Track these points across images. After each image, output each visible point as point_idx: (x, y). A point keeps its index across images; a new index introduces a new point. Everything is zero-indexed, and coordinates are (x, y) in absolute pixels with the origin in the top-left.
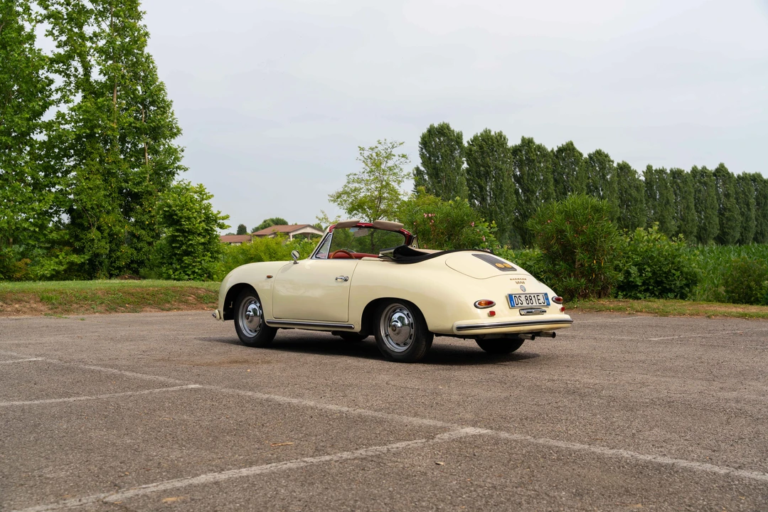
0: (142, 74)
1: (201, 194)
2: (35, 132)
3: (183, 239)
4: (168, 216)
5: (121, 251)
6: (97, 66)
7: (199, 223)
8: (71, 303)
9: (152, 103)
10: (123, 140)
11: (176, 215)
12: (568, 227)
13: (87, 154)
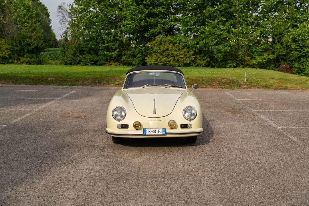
13: (278, 10)
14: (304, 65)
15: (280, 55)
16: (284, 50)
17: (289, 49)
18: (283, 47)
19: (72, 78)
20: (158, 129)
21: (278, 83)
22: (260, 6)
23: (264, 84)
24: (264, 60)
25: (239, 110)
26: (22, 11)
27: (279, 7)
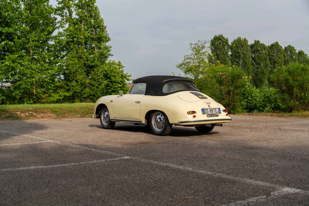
0: (94, 15)
1: (119, 65)
2: (49, 40)
3: (112, 85)
4: (105, 75)
5: (86, 91)
6: (75, 12)
7: (118, 78)
8: (65, 113)
9: (98, 27)
10: (86, 43)
11: (109, 75)
12: (290, 78)
13: (71, 49)
15: (76, 92)
18: (78, 85)
24: (61, 98)
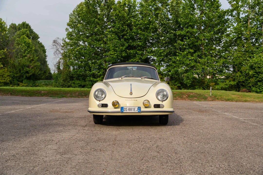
3: (257, 75)
11: (253, 66)
13: (237, 44)
14: (261, 89)
15: (240, 82)
16: (244, 77)
17: (247, 77)
18: (242, 75)
19: (62, 91)
20: (134, 108)
21: (239, 98)
22: (222, 41)
23: (227, 98)
24: (226, 86)
25: (205, 110)
26: (23, 47)
27: (238, 42)
